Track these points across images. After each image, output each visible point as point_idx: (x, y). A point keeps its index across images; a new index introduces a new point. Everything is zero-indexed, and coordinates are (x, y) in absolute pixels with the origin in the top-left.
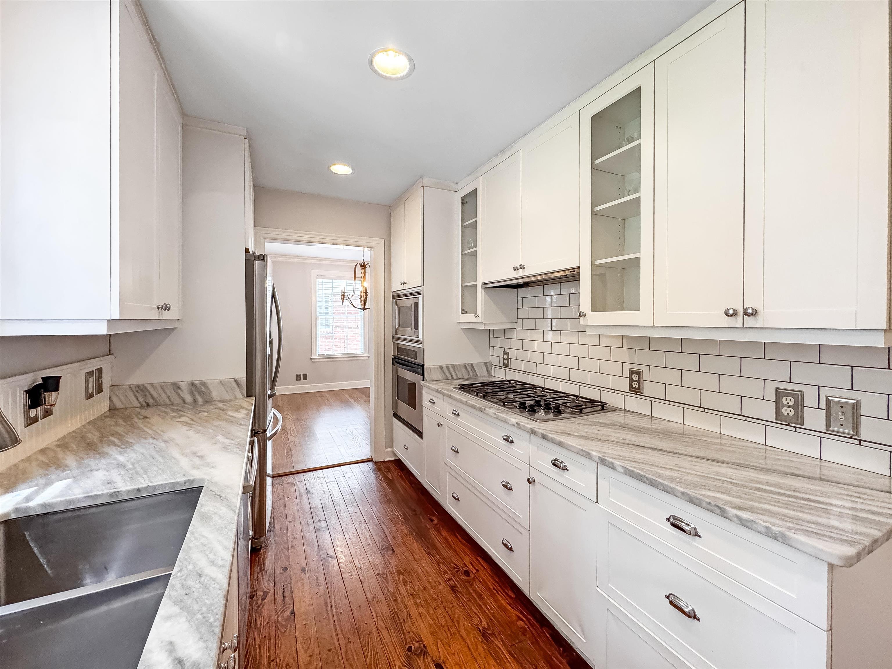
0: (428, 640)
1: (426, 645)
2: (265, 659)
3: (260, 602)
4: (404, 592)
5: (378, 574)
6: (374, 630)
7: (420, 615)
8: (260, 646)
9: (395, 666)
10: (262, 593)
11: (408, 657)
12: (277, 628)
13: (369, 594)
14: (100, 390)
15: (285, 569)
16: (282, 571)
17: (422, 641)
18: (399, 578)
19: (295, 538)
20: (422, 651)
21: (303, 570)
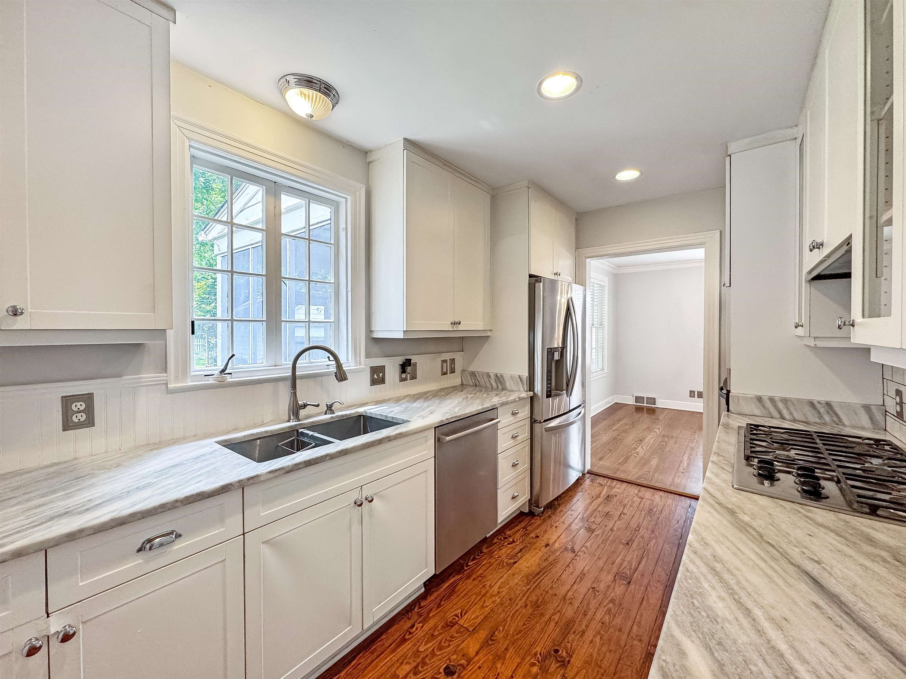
0: (577, 661)
1: (571, 662)
2: (479, 573)
3: (506, 544)
4: (598, 616)
5: (593, 588)
6: (547, 617)
7: (591, 642)
8: (483, 565)
9: (535, 648)
10: (511, 540)
11: (549, 653)
12: (499, 564)
13: (570, 594)
14: (453, 371)
15: (537, 537)
16: (534, 537)
17: (571, 657)
18: (608, 604)
19: (564, 523)
20: (563, 661)
21: (547, 545)
